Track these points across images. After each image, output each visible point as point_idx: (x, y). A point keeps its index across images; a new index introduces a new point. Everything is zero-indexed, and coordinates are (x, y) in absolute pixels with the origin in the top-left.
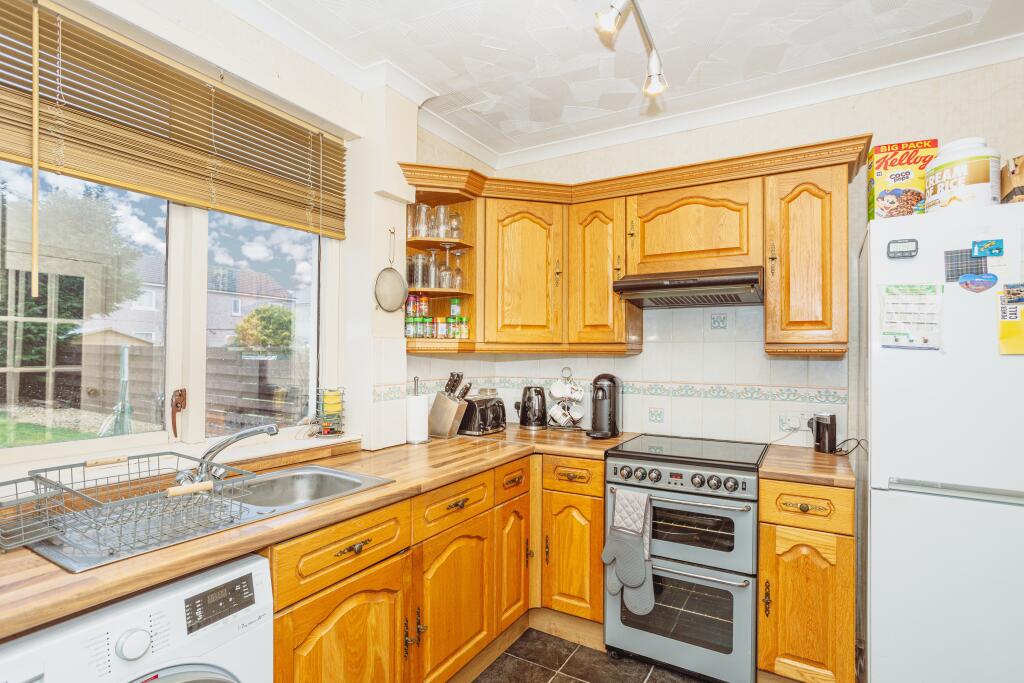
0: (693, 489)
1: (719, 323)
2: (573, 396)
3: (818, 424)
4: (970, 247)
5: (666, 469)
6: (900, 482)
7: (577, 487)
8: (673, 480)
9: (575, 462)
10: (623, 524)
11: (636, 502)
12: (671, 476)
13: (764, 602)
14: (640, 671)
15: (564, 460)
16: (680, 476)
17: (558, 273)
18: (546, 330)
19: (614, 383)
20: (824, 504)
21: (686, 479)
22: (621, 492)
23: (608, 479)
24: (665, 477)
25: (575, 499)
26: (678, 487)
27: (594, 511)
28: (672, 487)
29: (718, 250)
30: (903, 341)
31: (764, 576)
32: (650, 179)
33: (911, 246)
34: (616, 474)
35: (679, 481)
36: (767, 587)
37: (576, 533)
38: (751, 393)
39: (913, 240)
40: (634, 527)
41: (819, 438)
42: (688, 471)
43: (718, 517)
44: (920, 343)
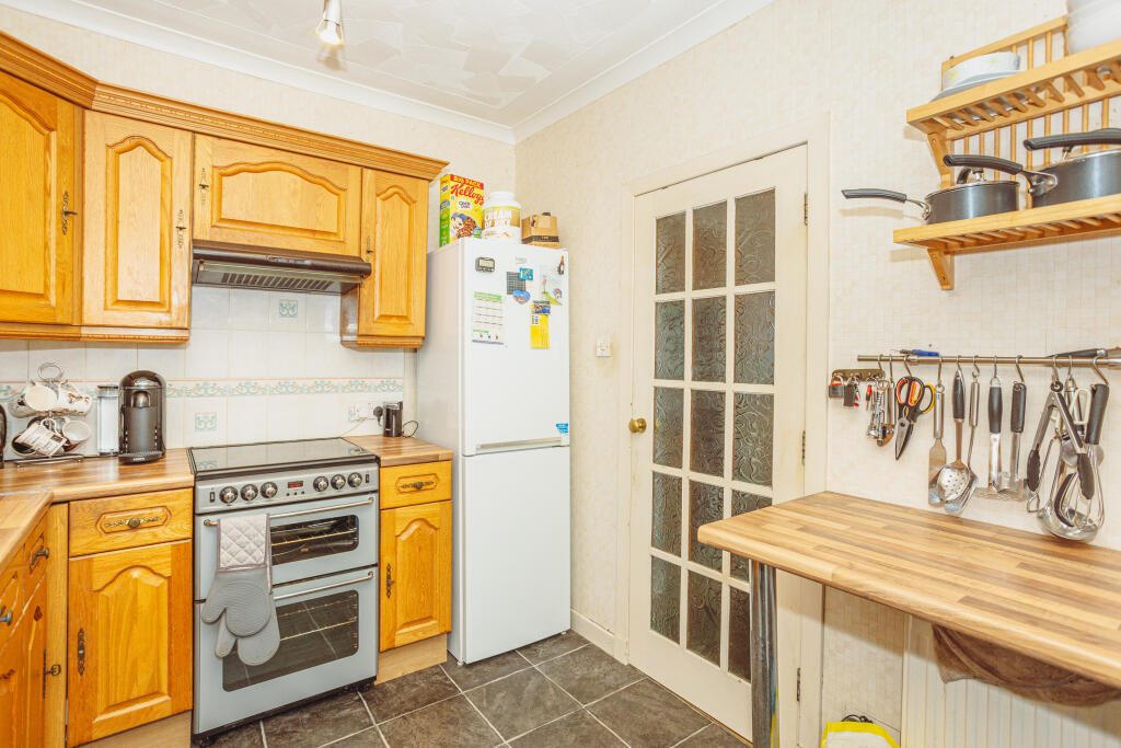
0: (316, 495)
1: (287, 310)
2: (71, 408)
3: (388, 410)
4: (518, 271)
5: (281, 479)
6: (483, 447)
7: (144, 535)
8: (292, 490)
9: (140, 500)
10: (234, 562)
11: (252, 528)
12: (289, 487)
13: (387, 585)
14: (250, 736)
15: (117, 502)
16: (300, 484)
17: (67, 213)
18: (42, 302)
19: (160, 383)
20: (431, 478)
21: (308, 486)
22: (227, 522)
23: (200, 509)
24: (283, 489)
25: (140, 554)
26: (300, 497)
27: (175, 562)
28: (292, 498)
29: (314, 232)
30: (485, 338)
31: (386, 560)
32: (210, 118)
33: (490, 264)
34: (212, 501)
35: (299, 489)
36: (389, 570)
37: (144, 602)
38: (322, 386)
39: (491, 260)
40: (250, 560)
41: (388, 424)
42: (308, 477)
43: (334, 519)
44: (493, 339)
